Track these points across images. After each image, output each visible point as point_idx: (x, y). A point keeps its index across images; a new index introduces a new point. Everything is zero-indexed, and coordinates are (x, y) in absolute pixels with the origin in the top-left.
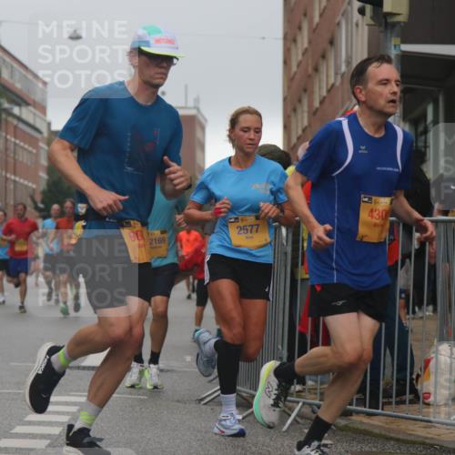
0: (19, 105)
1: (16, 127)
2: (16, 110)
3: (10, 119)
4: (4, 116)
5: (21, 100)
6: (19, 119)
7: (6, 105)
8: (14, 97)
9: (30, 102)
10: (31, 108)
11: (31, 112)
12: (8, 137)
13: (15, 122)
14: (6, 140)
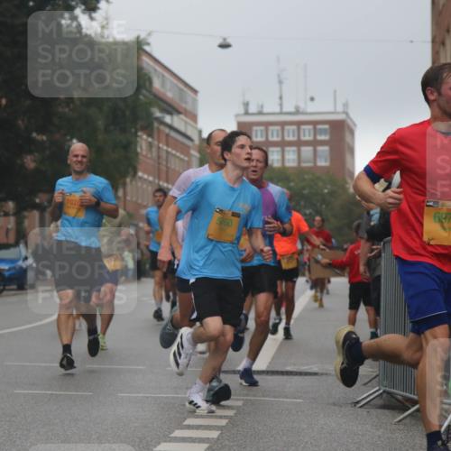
0: (170, 113)
1: (167, 135)
2: (168, 119)
3: (162, 127)
4: (156, 125)
5: (171, 109)
6: (171, 127)
7: (158, 114)
8: (165, 106)
9: (181, 110)
10: (182, 116)
11: (182, 120)
12: (161, 145)
13: (167, 130)
14: (159, 148)
